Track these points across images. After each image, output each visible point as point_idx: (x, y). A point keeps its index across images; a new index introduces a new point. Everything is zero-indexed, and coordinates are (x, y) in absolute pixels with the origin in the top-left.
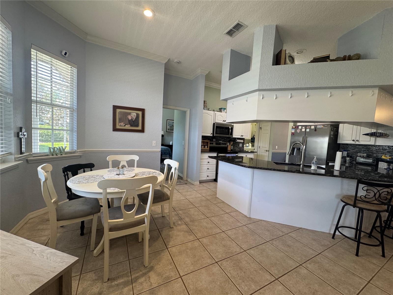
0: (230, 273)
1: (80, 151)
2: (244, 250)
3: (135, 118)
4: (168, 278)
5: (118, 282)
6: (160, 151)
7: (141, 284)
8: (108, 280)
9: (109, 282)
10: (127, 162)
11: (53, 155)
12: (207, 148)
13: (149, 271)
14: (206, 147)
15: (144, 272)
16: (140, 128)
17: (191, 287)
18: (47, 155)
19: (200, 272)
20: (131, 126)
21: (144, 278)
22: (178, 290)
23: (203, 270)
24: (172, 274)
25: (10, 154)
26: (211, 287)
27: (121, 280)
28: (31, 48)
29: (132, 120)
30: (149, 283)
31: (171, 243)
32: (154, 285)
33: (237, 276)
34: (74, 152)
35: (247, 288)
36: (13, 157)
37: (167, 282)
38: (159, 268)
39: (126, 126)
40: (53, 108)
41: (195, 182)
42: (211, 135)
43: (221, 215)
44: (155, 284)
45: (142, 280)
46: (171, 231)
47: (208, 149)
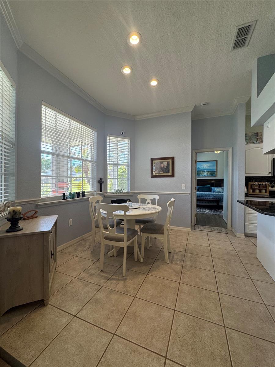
0: (177, 328)
1: (132, 192)
2: (224, 325)
3: (166, 166)
4: (127, 291)
5: (104, 275)
6: (190, 194)
7: (112, 283)
8: (102, 271)
9: (101, 272)
10: (152, 200)
11: (116, 194)
12: (266, 192)
13: (122, 280)
14: (264, 191)
15: (119, 278)
16: (170, 174)
17: (134, 308)
18: (114, 194)
19: (152, 305)
20: (164, 172)
21: (116, 281)
22: (124, 303)
23: (155, 306)
24: (132, 291)
25: (95, 191)
26: (147, 321)
27: (106, 275)
28: (107, 136)
29: (164, 167)
30: (115, 286)
31: (153, 273)
32: (116, 289)
33: (182, 336)
34: (129, 193)
35: (178, 353)
36: (96, 193)
37: (125, 293)
38: (129, 282)
39: (160, 173)
40: (118, 166)
41: (238, 234)
42: (268, 174)
43: (236, 277)
44: (118, 289)
45: (114, 282)
46: (163, 265)
47: (268, 193)
